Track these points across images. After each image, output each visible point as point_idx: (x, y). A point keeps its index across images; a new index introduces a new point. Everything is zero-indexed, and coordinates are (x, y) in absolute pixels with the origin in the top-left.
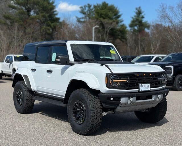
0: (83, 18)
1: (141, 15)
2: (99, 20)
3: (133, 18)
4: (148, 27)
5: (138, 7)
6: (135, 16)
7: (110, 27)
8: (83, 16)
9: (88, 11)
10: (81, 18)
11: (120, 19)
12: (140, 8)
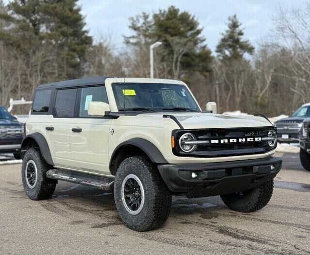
0: (133, 37)
1: (237, 30)
2: (163, 39)
3: (223, 34)
4: (251, 50)
5: (232, 15)
6: (227, 31)
7: (182, 52)
8: (134, 33)
9: (144, 25)
10: (130, 37)
11: (199, 36)
12: (235, 16)
